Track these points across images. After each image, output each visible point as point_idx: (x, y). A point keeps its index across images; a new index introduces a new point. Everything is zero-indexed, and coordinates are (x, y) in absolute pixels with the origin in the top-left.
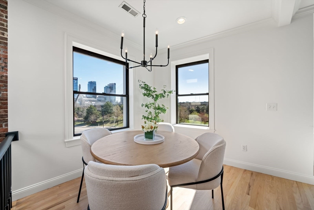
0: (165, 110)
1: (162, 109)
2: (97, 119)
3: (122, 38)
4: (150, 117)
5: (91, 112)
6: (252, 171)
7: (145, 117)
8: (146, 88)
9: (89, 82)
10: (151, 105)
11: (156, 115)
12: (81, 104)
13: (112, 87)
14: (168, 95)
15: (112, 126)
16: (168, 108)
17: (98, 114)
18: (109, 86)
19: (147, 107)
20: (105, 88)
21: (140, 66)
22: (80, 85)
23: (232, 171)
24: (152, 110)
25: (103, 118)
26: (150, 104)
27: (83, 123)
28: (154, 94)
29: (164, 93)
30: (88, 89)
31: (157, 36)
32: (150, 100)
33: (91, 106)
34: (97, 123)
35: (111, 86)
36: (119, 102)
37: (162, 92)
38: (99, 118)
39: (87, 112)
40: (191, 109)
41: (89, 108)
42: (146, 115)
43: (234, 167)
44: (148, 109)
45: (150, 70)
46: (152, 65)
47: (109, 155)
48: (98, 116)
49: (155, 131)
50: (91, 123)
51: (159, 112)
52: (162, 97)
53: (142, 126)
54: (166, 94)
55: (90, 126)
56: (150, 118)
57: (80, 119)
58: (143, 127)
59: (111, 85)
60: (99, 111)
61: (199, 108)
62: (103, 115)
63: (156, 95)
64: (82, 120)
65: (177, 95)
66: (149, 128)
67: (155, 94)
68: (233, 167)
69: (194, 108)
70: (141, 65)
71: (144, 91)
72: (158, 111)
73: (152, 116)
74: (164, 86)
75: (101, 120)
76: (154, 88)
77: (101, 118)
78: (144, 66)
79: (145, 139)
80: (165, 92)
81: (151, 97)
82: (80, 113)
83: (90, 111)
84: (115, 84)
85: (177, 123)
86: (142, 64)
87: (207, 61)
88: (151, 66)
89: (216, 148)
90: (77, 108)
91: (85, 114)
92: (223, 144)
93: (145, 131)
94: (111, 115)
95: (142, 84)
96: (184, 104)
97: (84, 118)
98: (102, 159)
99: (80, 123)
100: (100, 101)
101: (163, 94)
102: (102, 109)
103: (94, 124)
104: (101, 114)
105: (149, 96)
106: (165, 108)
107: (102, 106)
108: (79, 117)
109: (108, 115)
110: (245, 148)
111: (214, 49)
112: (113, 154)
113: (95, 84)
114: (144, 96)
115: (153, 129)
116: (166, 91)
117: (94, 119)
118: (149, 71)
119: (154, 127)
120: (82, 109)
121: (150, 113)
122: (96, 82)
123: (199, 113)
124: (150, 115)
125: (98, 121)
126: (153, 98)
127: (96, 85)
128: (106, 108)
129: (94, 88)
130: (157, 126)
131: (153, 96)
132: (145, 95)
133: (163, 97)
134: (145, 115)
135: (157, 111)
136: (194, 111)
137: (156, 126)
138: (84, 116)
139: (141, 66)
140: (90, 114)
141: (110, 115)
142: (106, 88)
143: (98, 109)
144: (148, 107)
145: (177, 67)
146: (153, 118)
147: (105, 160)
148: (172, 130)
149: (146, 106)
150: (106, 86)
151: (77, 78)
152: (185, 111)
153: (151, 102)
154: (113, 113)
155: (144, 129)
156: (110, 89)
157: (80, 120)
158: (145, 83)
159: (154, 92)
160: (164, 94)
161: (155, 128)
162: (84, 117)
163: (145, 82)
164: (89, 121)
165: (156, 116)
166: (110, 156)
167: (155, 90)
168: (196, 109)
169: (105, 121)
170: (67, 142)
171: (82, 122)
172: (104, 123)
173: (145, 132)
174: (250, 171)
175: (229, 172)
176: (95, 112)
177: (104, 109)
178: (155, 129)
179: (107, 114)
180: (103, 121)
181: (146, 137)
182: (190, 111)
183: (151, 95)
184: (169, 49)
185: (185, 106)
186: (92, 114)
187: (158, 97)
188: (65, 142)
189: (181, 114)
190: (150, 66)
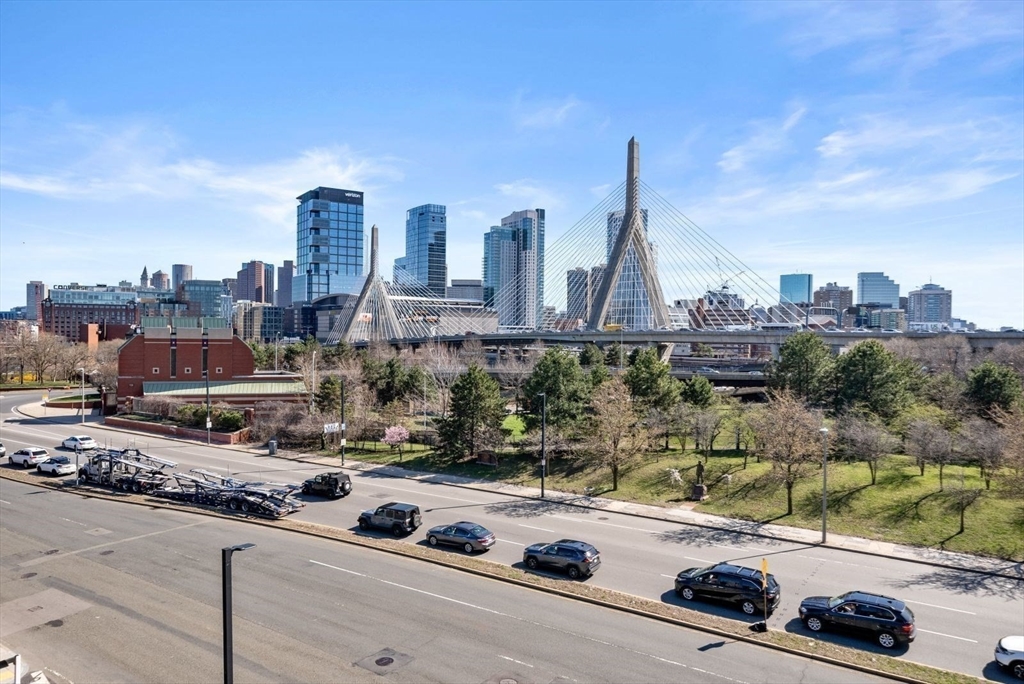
9: (413, 212)
13: (525, 233)
18: (508, 227)
20: (488, 236)
35: (521, 226)
36: (557, 312)
59: (519, 219)
84: (541, 213)
113: (443, 219)
122: (445, 208)
127: (444, 227)
129: (433, 241)
150: (496, 230)
151: (361, 194)
156: (513, 244)
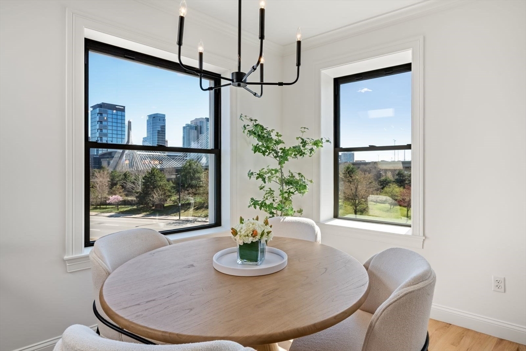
0: (305, 187)
1: (297, 182)
2: (166, 201)
3: (182, 19)
4: (268, 202)
5: (153, 184)
6: (519, 344)
7: (255, 203)
8: (260, 133)
9: (150, 116)
10: (272, 174)
11: (282, 197)
12: (131, 165)
13: (201, 127)
14: (312, 150)
15: (199, 217)
16: (311, 181)
17: (168, 188)
18: (193, 125)
19: (260, 179)
20: (184, 128)
21: (230, 84)
22: (129, 123)
23: (467, 341)
24: (274, 185)
25: (179, 199)
26: (270, 171)
27: (135, 207)
28: (279, 148)
29: (304, 146)
30: (147, 132)
31: (262, 11)
32: (271, 162)
33: (153, 169)
34: (165, 208)
35: (199, 124)
37: (298, 143)
38: (170, 196)
39: (144, 184)
40: (383, 178)
41: (150, 174)
42: (260, 199)
43: (472, 331)
44: (265, 182)
45: (259, 94)
46: (265, 81)
47: (139, 304)
48: (170, 194)
49: (263, 241)
50: (153, 208)
51: (292, 190)
52: (298, 156)
53: (232, 229)
54: (308, 147)
55: (151, 215)
56: (269, 206)
57: (129, 198)
58: (235, 233)
59: (198, 121)
60: (171, 182)
61: (403, 176)
62: (178, 192)
63: (283, 150)
64: (132, 200)
65: (337, 149)
66: (248, 236)
67: (281, 149)
68: (469, 330)
69: (390, 176)
70: (231, 82)
71: (255, 141)
72: (288, 187)
73: (275, 199)
74: (303, 129)
75: (175, 202)
76: (277, 133)
77: (175, 197)
78: (239, 85)
79: (239, 261)
80: (304, 143)
81: (271, 155)
82: (129, 185)
83: (151, 180)
84: (207, 119)
85: (336, 216)
86: (232, 80)
87: (407, 67)
88: (262, 83)
89: (405, 292)
90: (122, 174)
91: (139, 189)
92: (427, 281)
93: (240, 241)
94: (198, 191)
95: (251, 124)
96: (368, 166)
97: (137, 197)
98: (117, 315)
99: (129, 208)
100: (173, 159)
101: (300, 146)
102: (176, 177)
103: (161, 210)
104: (174, 188)
105: (267, 154)
106: (306, 181)
107: (178, 171)
108: (127, 195)
109: (191, 191)
110: (501, 285)
111: (424, 37)
112: (147, 302)
113: (164, 120)
114: (255, 152)
115: (258, 237)
116: (308, 141)
117: (160, 200)
118: (255, 94)
119: (260, 232)
120: (133, 177)
121: (271, 192)
122: (165, 115)
123: (404, 188)
124: (269, 198)
125: (168, 203)
126: (275, 157)
128: (185, 176)
129: (160, 129)
130: (270, 229)
131: (277, 153)
132: (256, 149)
133: (301, 155)
134: (256, 199)
135: (286, 188)
136: (389, 182)
137: (265, 231)
138: (137, 193)
139: (231, 86)
140: (151, 188)
141: (194, 190)
142: (188, 129)
143: (168, 176)
144: (264, 180)
145: (338, 82)
146: (275, 205)
147: (122, 318)
148: (316, 236)
149: (260, 176)
150: (188, 125)
151: (124, 107)
152: (371, 183)
153: (270, 168)
154: (201, 187)
155: (238, 237)
156: (196, 132)
157: (128, 201)
158: (257, 123)
159: (278, 142)
160: (302, 148)
161: (262, 235)
162: (137, 195)
163: (256, 120)
164: (147, 204)
165: (284, 201)
166: (138, 307)
167: (280, 138)
168: (397, 177)
169: (183, 205)
170: (70, 260)
171: (134, 205)
172: (182, 209)
173: (240, 245)
174: (513, 343)
175: (459, 343)
176: (162, 183)
177: (182, 176)
178: (264, 238)
179: (187, 187)
180: (180, 205)
181: (242, 257)
182: (380, 182)
183: (273, 150)
184: (299, 43)
185: (370, 170)
186: (154, 187)
187: (287, 155)
188: (64, 261)
189: (358, 190)
190: (260, 85)
